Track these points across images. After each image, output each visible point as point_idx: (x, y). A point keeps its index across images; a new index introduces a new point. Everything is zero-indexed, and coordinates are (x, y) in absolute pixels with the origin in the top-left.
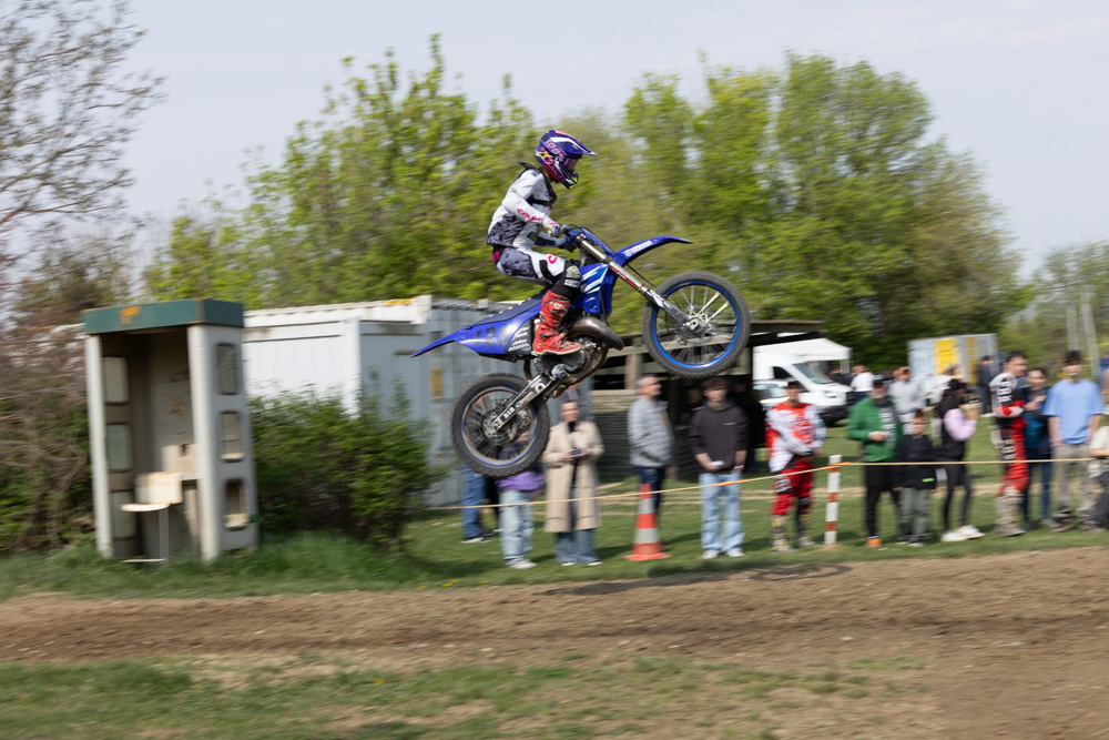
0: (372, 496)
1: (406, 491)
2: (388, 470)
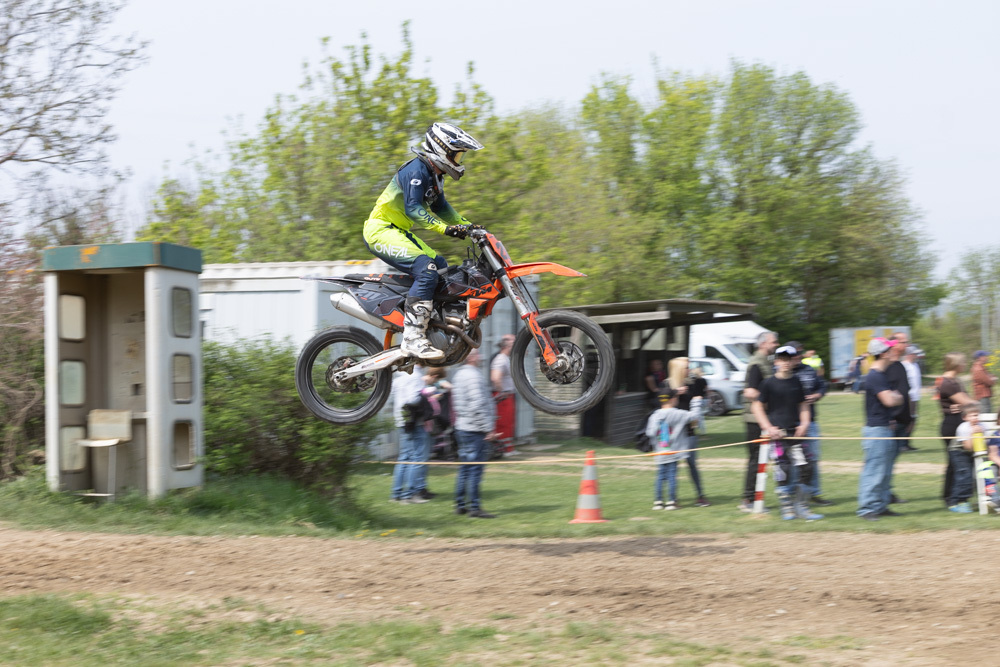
1: (352, 441)
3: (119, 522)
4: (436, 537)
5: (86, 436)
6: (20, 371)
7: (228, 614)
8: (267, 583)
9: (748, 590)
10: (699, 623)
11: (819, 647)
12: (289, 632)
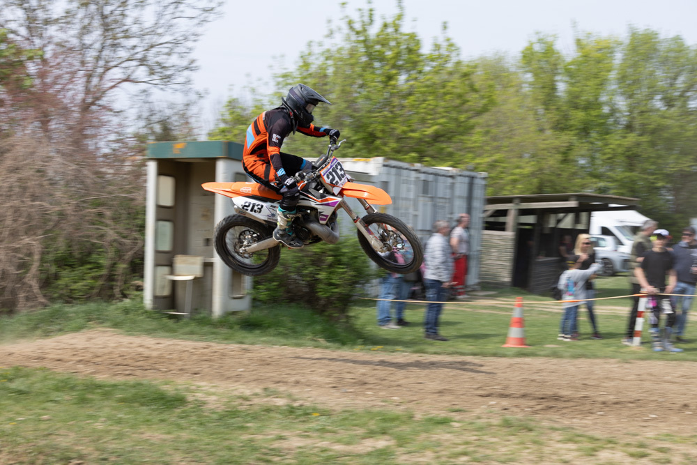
0: (331, 284)
1: (353, 283)
2: (343, 268)
3: (192, 333)
4: (410, 352)
5: (172, 273)
6: (128, 227)
7: (265, 399)
8: (293, 379)
9: (629, 400)
10: (595, 421)
11: (680, 443)
12: (308, 414)
